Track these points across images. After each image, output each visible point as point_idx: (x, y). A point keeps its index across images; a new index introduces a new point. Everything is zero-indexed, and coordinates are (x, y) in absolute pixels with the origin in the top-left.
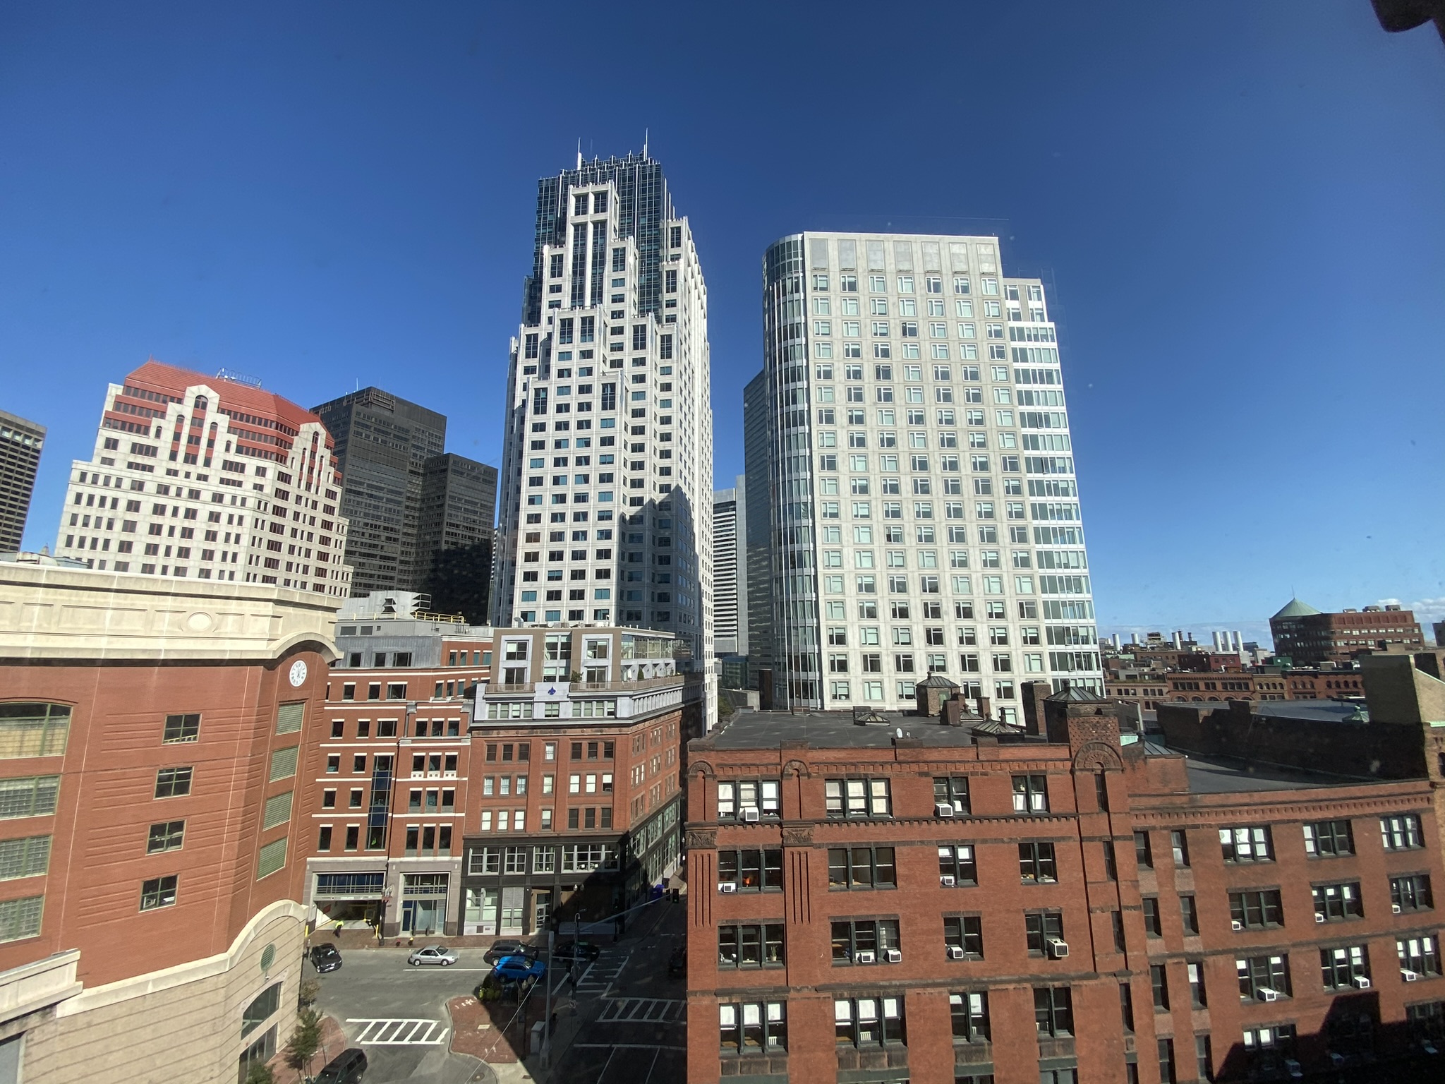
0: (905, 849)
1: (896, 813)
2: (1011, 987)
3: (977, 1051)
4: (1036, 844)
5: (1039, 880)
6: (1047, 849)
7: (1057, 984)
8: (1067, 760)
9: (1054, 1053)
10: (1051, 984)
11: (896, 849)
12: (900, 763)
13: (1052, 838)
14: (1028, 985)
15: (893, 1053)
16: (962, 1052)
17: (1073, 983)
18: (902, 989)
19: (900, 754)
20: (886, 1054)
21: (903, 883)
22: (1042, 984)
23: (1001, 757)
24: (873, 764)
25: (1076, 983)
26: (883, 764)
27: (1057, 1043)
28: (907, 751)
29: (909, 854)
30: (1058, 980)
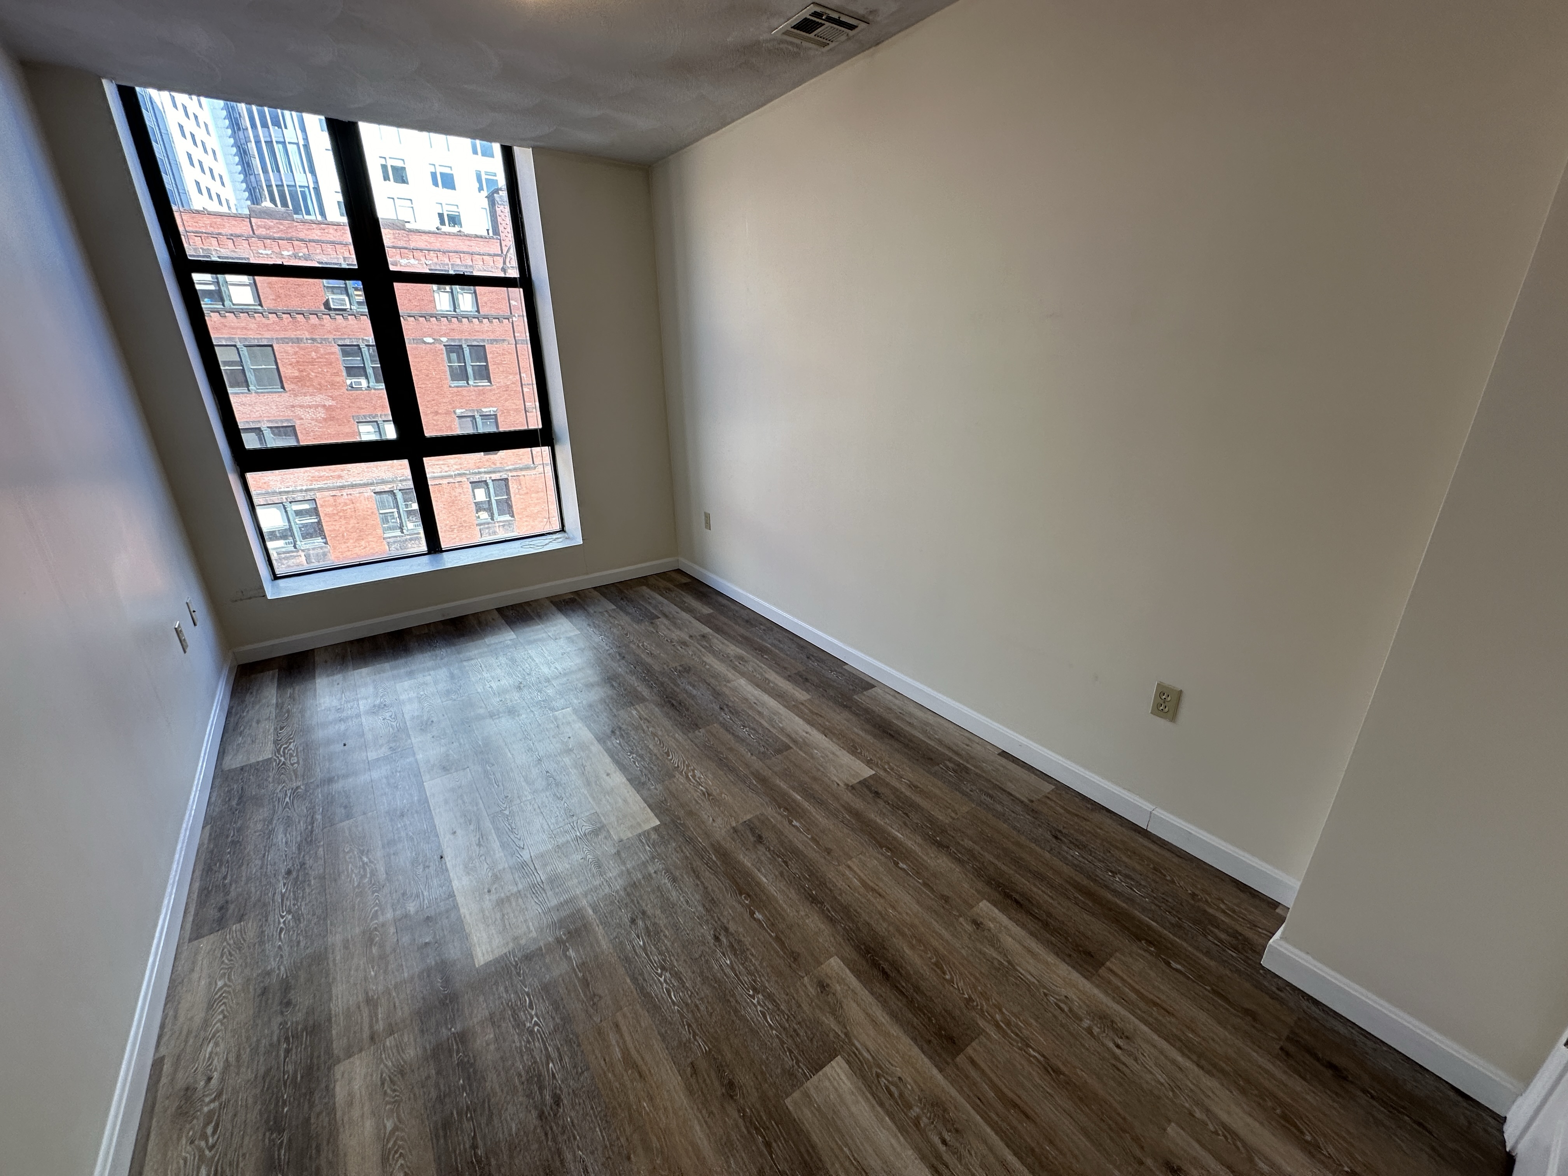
0: (289, 348)
1: (268, 304)
2: (445, 481)
3: (411, 540)
4: (464, 346)
5: (471, 382)
6: (479, 352)
7: (494, 476)
8: (498, 255)
9: (495, 533)
10: (488, 476)
11: (276, 347)
12: (259, 237)
13: (483, 340)
14: (464, 479)
15: (311, 552)
16: (395, 542)
17: (510, 474)
18: (312, 493)
19: (259, 226)
20: (302, 554)
21: (292, 386)
22: (478, 477)
23: (413, 245)
24: (217, 236)
25: (515, 474)
26: (232, 237)
27: (497, 525)
28: (270, 223)
29: (296, 353)
30: (494, 472)
